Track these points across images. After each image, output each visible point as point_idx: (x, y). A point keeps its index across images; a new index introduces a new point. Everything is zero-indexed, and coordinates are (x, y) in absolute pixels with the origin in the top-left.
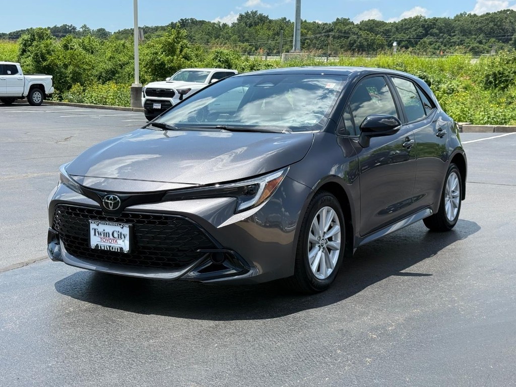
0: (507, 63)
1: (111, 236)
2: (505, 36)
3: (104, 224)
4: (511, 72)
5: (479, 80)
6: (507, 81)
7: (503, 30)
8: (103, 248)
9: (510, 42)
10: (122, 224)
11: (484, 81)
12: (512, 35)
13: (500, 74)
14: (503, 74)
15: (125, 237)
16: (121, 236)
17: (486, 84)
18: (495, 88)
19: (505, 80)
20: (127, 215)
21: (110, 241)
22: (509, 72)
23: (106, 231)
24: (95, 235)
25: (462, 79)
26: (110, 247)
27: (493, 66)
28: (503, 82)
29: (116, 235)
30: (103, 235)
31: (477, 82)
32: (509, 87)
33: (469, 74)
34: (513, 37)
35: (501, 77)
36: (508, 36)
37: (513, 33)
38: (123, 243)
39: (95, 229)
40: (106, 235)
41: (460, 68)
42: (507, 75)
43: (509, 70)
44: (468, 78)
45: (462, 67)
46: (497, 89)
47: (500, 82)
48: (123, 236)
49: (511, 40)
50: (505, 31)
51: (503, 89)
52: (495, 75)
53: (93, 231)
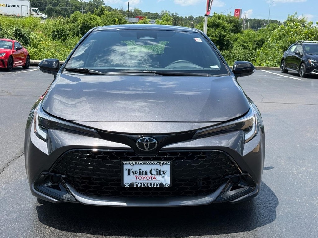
0: (64, 24)
1: (148, 174)
2: (41, 7)
3: (141, 164)
4: (67, 30)
5: (49, 33)
6: (65, 35)
7: (40, 3)
8: (139, 185)
9: (45, 11)
10: (162, 162)
11: (52, 34)
12: (46, 7)
13: (61, 31)
14: (62, 31)
15: (164, 174)
16: (159, 173)
17: (52, 36)
18: (59, 40)
19: (64, 34)
20: (165, 154)
21: (148, 178)
22: (66, 30)
23: (142, 170)
24: (129, 174)
25: (37, 32)
26: (148, 183)
27: (56, 26)
28: (63, 36)
29: (154, 172)
30: (138, 174)
31: (47, 35)
32: (67, 39)
33: (41, 30)
34: (46, 8)
35: (61, 33)
36: (43, 7)
37: (46, 5)
38: (163, 179)
39: (129, 170)
40: (143, 173)
41: (35, 26)
42: (65, 32)
43: (66, 29)
44: (41, 32)
45: (36, 25)
46: (60, 40)
47: (62, 36)
48: (162, 173)
49: (45, 9)
50: (41, 4)
51: (64, 40)
52: (58, 31)
53: (127, 171)
